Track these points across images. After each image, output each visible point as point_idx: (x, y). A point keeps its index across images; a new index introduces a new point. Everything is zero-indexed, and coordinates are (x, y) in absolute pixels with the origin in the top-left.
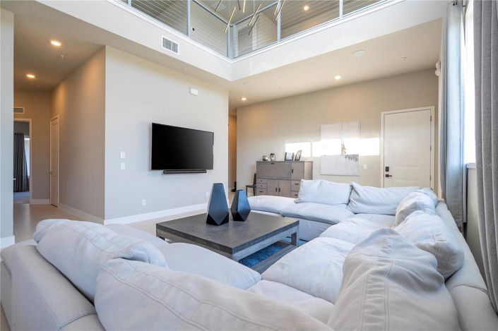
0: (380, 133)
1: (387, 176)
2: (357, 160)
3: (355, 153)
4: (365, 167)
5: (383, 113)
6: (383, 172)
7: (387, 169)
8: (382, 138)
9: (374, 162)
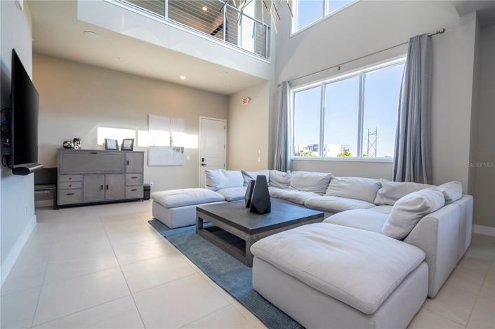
0: (198, 131)
1: (203, 165)
2: (183, 152)
3: (182, 146)
4: (188, 158)
5: (201, 117)
6: (200, 162)
7: (203, 160)
8: (200, 136)
9: (194, 153)
